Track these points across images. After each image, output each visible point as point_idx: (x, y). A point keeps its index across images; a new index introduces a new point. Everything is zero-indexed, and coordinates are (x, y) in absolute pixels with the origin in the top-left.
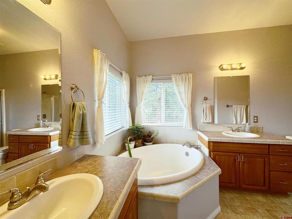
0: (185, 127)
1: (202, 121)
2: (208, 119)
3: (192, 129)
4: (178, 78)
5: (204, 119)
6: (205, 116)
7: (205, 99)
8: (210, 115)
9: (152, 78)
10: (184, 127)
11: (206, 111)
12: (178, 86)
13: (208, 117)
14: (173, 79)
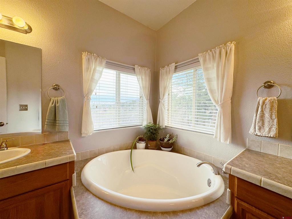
0: (216, 137)
1: (251, 130)
2: (267, 129)
3: (228, 143)
4: (207, 57)
5: (257, 128)
6: (259, 122)
7: (265, 87)
8: (273, 120)
9: (176, 66)
10: (214, 137)
11: (262, 111)
12: (206, 69)
13: (266, 124)
14: (201, 60)
